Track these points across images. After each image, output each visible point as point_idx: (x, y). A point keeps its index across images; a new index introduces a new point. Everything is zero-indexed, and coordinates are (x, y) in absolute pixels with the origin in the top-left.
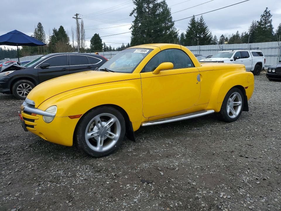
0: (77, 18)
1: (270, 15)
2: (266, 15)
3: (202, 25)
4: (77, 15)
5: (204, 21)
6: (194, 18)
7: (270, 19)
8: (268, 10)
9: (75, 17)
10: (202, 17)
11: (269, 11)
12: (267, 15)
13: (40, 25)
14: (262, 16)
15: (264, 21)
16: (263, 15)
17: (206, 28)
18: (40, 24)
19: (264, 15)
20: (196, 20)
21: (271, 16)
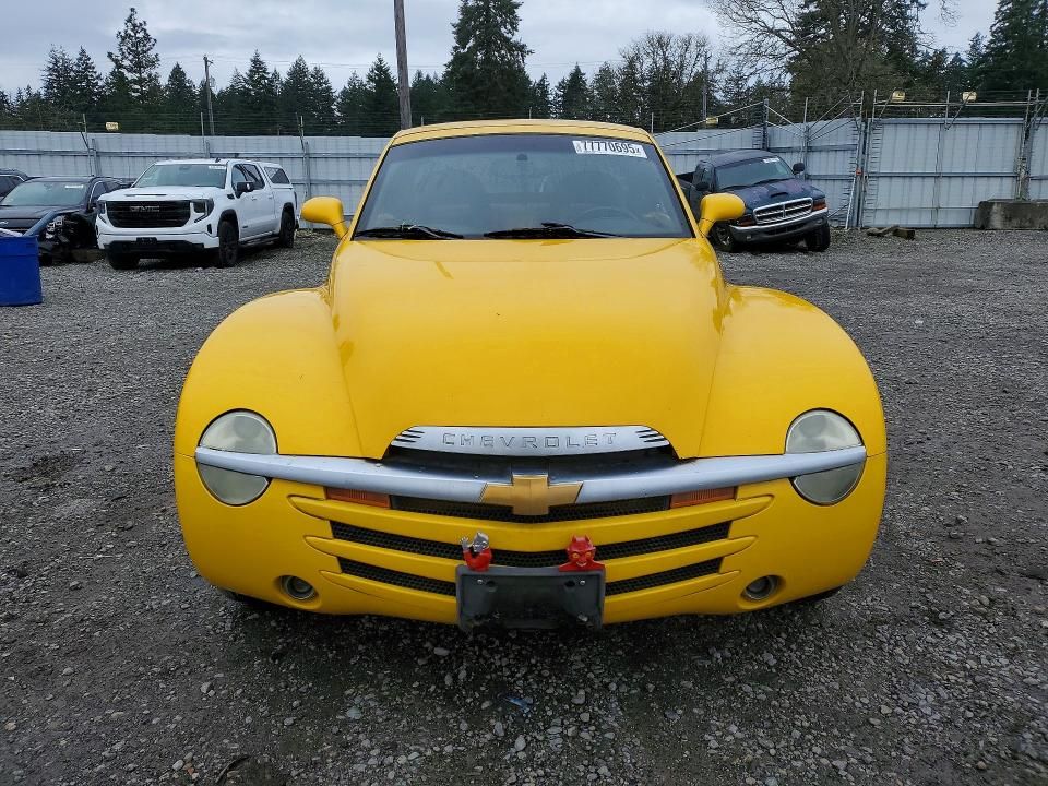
1: (147, 37)
2: (133, 34)
7: (152, 53)
8: (138, 20)
11: (141, 22)
12: (138, 35)
14: (123, 39)
15: (131, 57)
16: (123, 34)
19: (128, 36)
21: (152, 41)
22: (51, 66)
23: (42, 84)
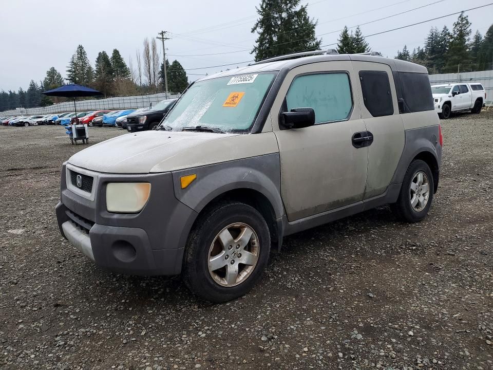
0: (163, 38)
1: (467, 23)
2: (461, 22)
3: (360, 42)
4: (162, 33)
5: (361, 36)
6: (346, 31)
7: (468, 29)
8: (464, 15)
9: (161, 36)
10: (358, 28)
11: (466, 16)
12: (463, 22)
13: (81, 50)
14: (456, 25)
15: (458, 33)
16: (456, 23)
17: (366, 45)
18: (81, 47)
19: (458, 23)
20: (349, 33)
21: (469, 24)
22: (430, 36)
23: (424, 45)
